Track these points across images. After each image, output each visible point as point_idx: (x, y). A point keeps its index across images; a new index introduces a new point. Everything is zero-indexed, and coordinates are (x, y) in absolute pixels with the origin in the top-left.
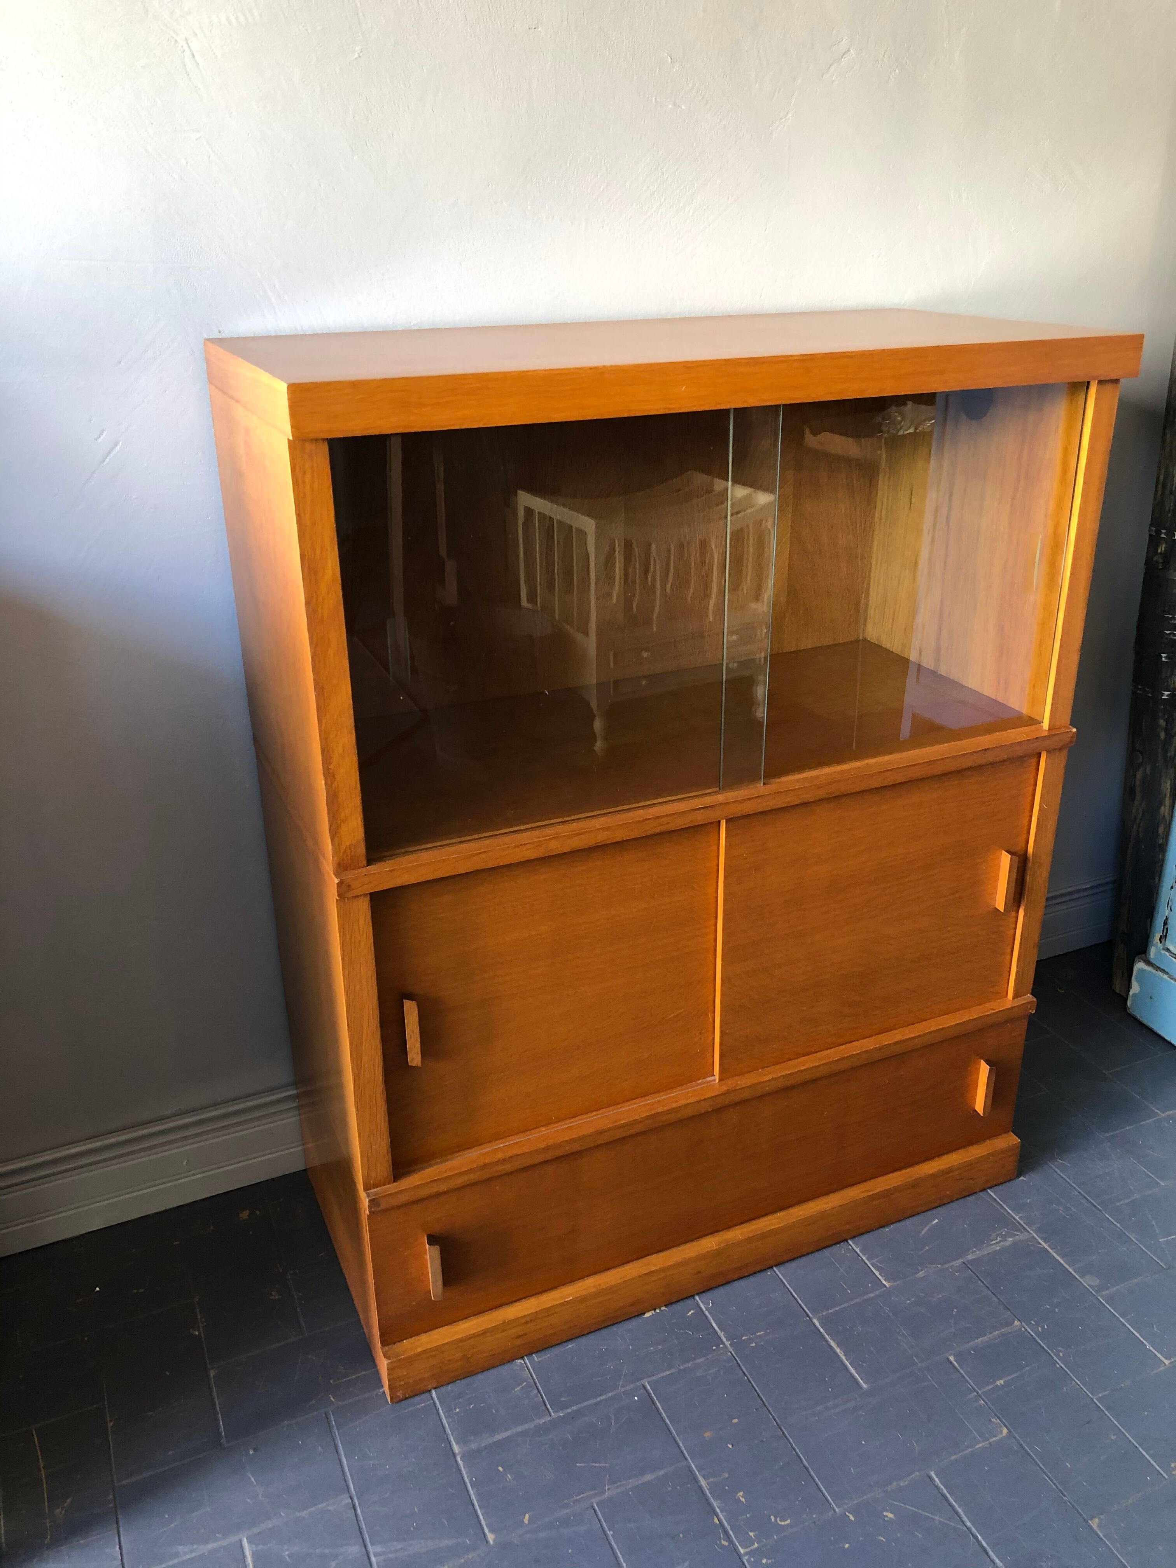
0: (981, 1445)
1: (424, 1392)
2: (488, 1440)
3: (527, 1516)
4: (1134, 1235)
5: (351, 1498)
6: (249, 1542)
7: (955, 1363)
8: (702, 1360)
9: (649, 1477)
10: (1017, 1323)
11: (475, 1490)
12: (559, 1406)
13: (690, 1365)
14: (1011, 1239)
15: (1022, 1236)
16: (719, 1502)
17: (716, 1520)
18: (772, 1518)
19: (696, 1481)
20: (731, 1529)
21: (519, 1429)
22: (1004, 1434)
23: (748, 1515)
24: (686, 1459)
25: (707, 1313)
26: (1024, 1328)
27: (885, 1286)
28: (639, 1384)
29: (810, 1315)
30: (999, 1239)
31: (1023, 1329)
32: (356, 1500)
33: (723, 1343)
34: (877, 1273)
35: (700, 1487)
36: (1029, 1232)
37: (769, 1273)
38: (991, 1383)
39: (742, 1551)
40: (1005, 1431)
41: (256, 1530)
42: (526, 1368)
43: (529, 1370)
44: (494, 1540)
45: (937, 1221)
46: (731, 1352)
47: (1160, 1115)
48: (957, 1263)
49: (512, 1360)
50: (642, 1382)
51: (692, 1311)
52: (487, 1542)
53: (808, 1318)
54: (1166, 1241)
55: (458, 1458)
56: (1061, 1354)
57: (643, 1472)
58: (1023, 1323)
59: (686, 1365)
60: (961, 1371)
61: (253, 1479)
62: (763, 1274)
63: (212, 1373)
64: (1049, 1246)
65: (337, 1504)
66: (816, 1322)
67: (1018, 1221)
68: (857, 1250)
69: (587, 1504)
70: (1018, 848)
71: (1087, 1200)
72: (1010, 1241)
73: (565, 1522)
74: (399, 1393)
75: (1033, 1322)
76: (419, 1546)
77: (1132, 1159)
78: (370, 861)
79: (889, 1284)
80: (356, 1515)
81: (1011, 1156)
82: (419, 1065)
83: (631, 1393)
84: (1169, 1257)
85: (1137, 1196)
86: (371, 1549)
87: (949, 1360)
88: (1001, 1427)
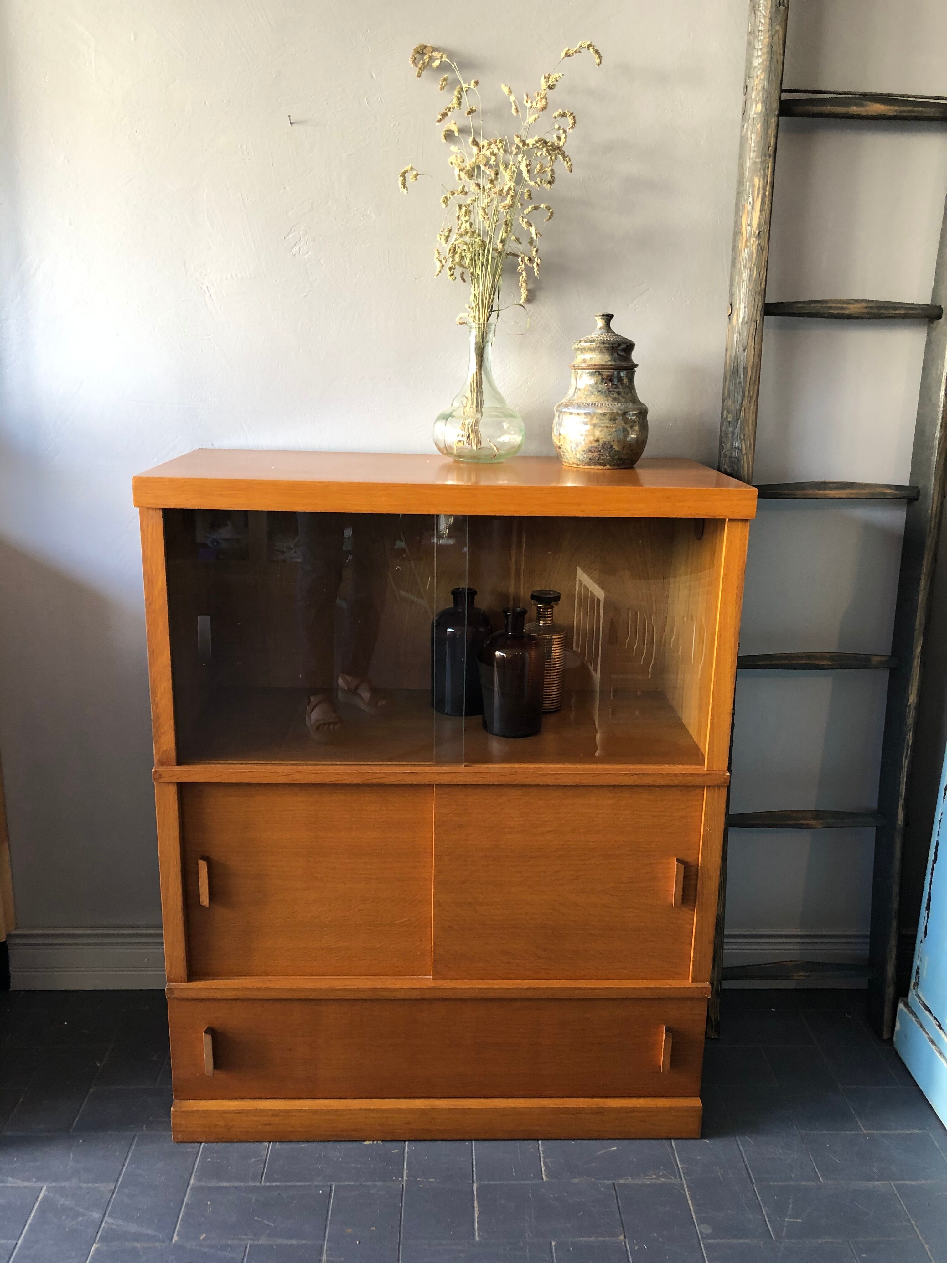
1: (197, 1142)
2: (213, 1183)
3: (204, 1235)
4: (767, 1209)
5: (115, 1187)
6: (46, 1190)
7: (553, 1248)
8: (380, 1183)
9: (294, 1242)
10: (622, 1237)
11: (186, 1209)
12: (270, 1178)
13: (370, 1183)
14: (663, 1180)
15: (674, 1181)
19: (321, 1254)
21: (237, 1184)
24: (324, 1240)
25: (406, 1155)
26: (625, 1243)
27: (542, 1179)
28: (329, 1184)
29: (475, 1181)
30: (654, 1176)
31: (623, 1243)
32: (117, 1189)
33: (402, 1178)
34: (543, 1169)
35: (320, 1260)
36: (682, 1179)
37: (467, 1143)
41: (54, 1184)
42: (267, 1149)
43: (268, 1151)
44: (176, 1242)
45: (615, 1148)
46: (403, 1185)
47: (862, 1131)
48: (609, 1182)
50: (332, 1183)
51: (397, 1151)
52: (171, 1240)
53: (471, 1182)
54: (790, 1222)
55: (189, 1188)
57: (291, 1237)
58: (627, 1240)
59: (367, 1183)
60: (554, 1255)
61: (72, 1156)
62: (462, 1143)
63: (91, 1090)
64: (690, 1194)
65: (106, 1187)
66: (475, 1186)
67: (679, 1169)
68: (541, 1149)
69: (243, 1243)
70: (690, 859)
71: (749, 1173)
72: (662, 1181)
73: (224, 1248)
74: (180, 1136)
75: (635, 1241)
76: (133, 1228)
77: (810, 1155)
78: (179, 763)
79: (547, 1179)
80: (111, 1197)
81: (692, 1116)
82: (208, 906)
83: (320, 1187)
84: (784, 1234)
85: (792, 1183)
86: (106, 1218)
87: (551, 1243)
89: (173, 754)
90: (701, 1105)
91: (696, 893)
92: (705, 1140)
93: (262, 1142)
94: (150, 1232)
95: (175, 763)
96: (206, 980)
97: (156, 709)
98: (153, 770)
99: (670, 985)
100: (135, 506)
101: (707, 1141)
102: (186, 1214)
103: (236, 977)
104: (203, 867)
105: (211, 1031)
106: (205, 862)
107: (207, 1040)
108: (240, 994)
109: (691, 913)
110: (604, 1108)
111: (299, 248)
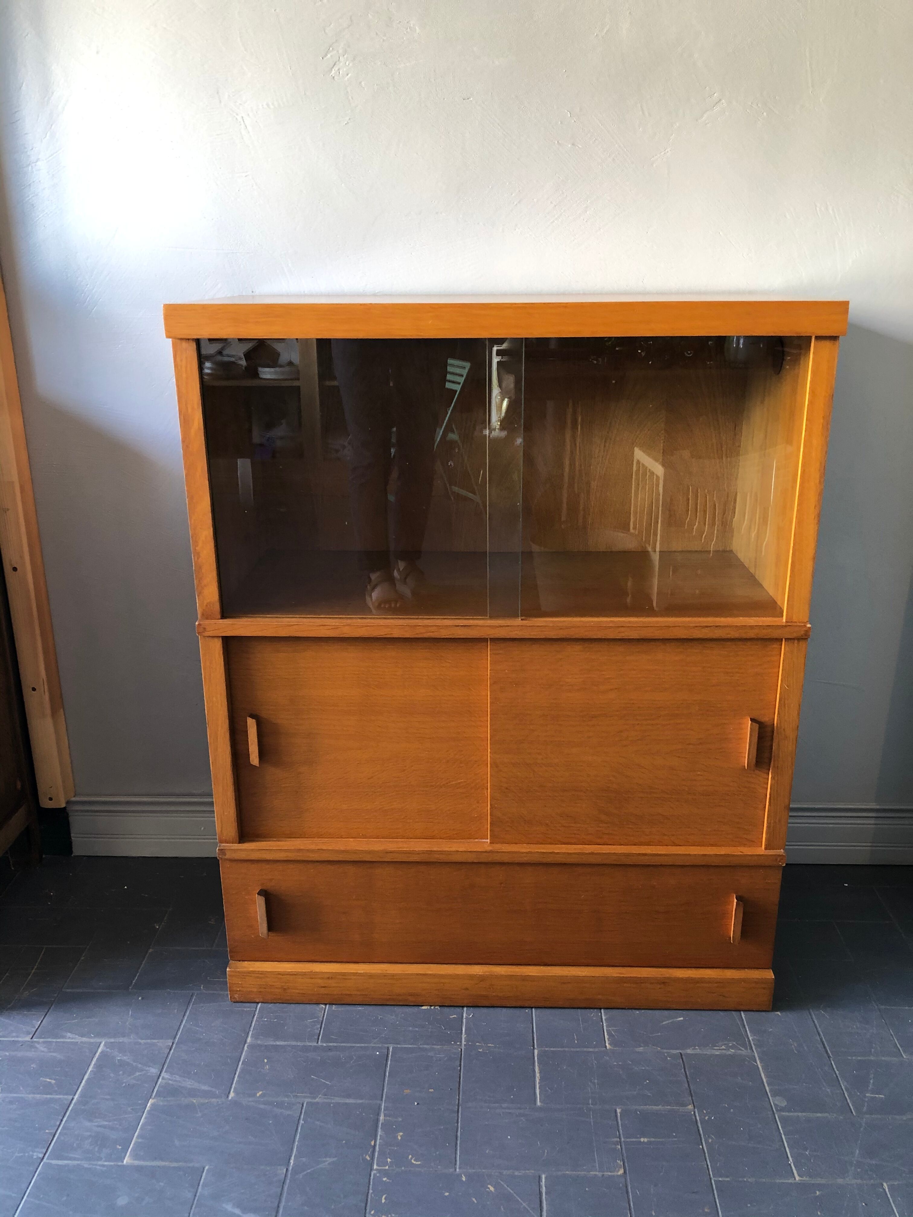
0: (594, 1173)
1: (254, 1002)
2: (270, 1042)
3: (261, 1093)
4: (845, 1083)
5: (173, 1043)
6: (105, 1045)
7: (619, 1114)
8: (439, 1047)
9: (350, 1101)
10: (690, 1107)
11: (243, 1066)
12: (326, 1039)
13: (428, 1047)
15: (744, 1052)
16: (384, 1133)
17: (373, 1142)
18: (410, 1156)
19: (378, 1114)
20: (379, 1152)
21: (294, 1043)
22: (619, 1173)
23: (396, 1148)
24: (382, 1100)
25: (464, 1021)
26: (694, 1112)
27: (606, 1047)
28: (387, 1046)
29: (536, 1047)
30: (723, 1047)
31: (693, 1113)
32: (174, 1045)
33: (461, 1042)
34: (607, 1037)
35: (378, 1120)
36: (753, 1051)
37: (527, 1011)
38: (637, 1138)
39: (375, 1167)
40: (621, 1172)
41: (112, 1040)
42: (323, 1011)
43: (324, 1012)
44: (232, 1098)
45: (682, 1019)
46: (461, 1049)
48: (676, 1052)
49: (318, 1004)
50: (389, 1045)
51: (455, 1016)
52: (228, 1097)
53: (532, 1048)
54: (871, 1097)
55: (246, 1046)
56: (710, 1141)
57: (348, 1096)
58: (696, 1110)
59: (425, 1046)
60: (620, 1122)
61: (130, 1013)
62: (523, 1010)
63: (151, 951)
64: (762, 1066)
65: (163, 1043)
66: (536, 1052)
67: (749, 1041)
68: (604, 1018)
69: (301, 1100)
70: (765, 719)
71: (825, 1047)
72: (732, 1052)
73: (280, 1105)
74: (236, 996)
75: (705, 1111)
76: (189, 1084)
77: (891, 1031)
78: (223, 617)
79: (610, 1047)
80: (169, 1053)
81: (764, 988)
82: (258, 766)
83: (378, 1049)
84: (865, 1109)
85: (872, 1058)
86: (163, 1074)
87: (616, 1111)
88: (621, 1168)
89: (217, 607)
90: (774, 977)
91: (771, 754)
92: (777, 1013)
93: (319, 1004)
94: (205, 1088)
95: (219, 617)
96: (257, 841)
97: (198, 559)
98: (197, 623)
99: (741, 852)
100: (168, 337)
101: (779, 1013)
102: (242, 1070)
103: (288, 839)
104: (251, 724)
105: (264, 893)
106: (254, 720)
107: (260, 902)
108: (292, 856)
109: (765, 776)
110: (669, 978)
111: (339, 69)
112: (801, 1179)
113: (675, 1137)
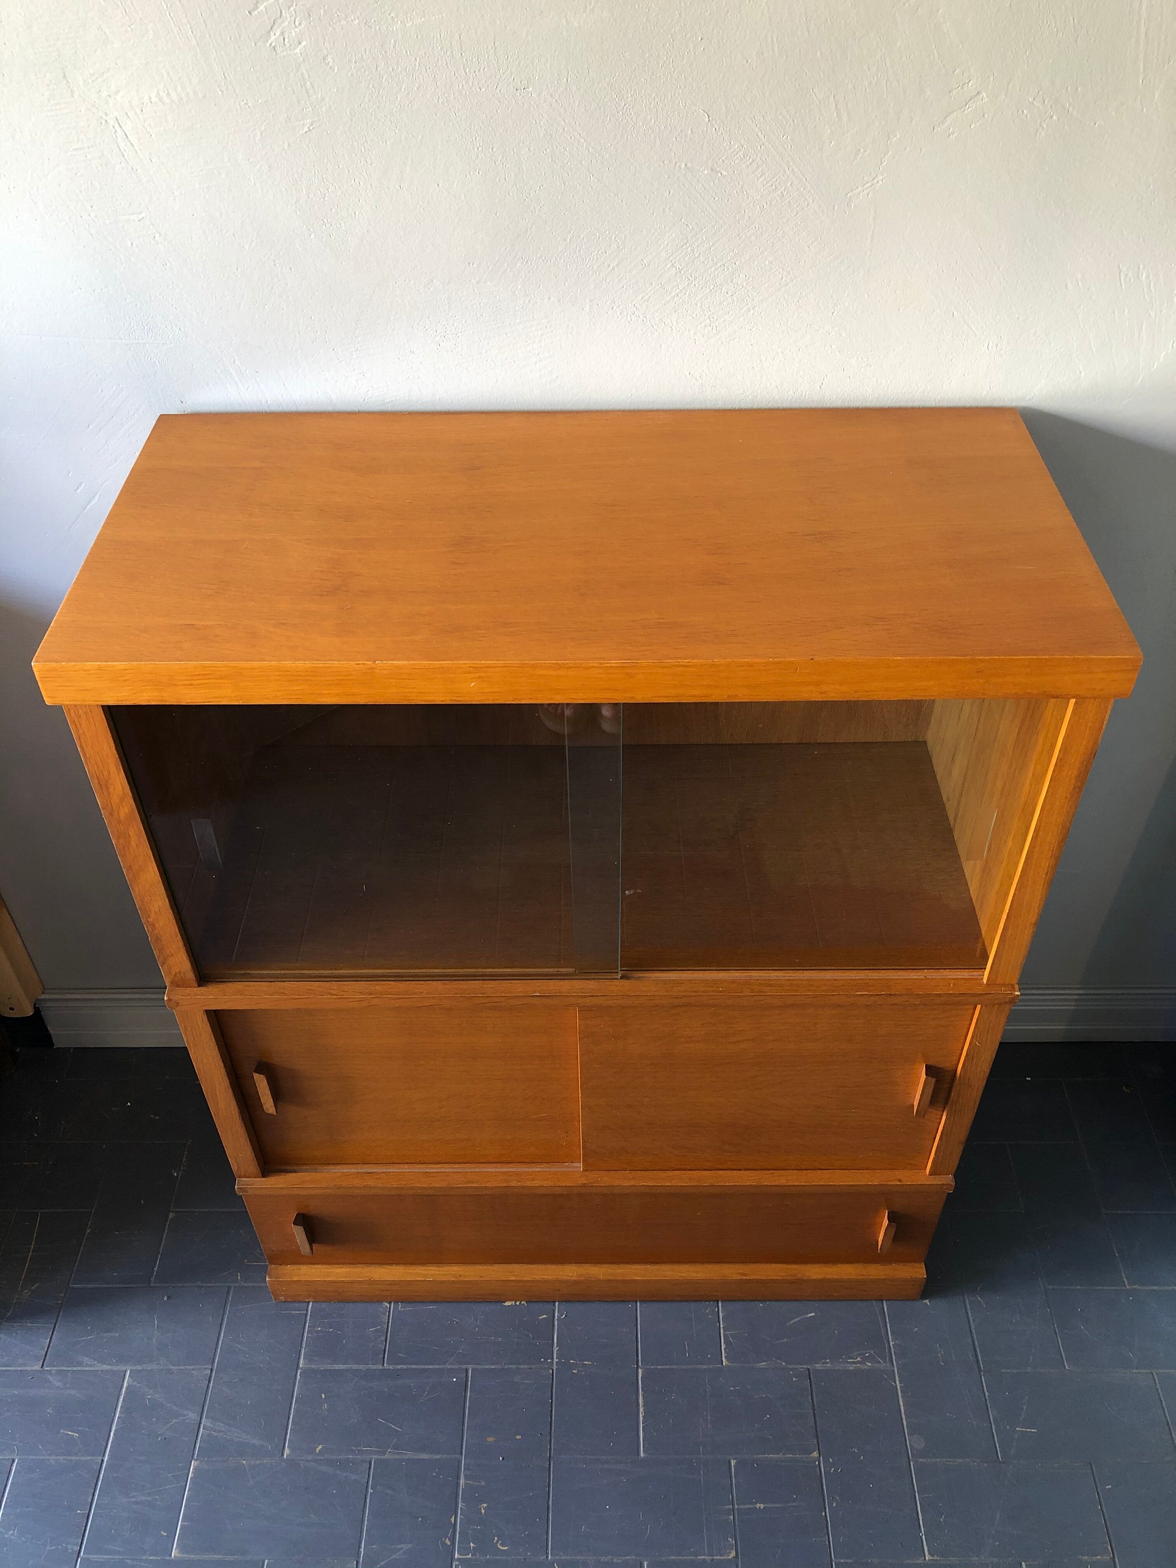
0: (703, 1557)
1: (304, 1301)
2: (327, 1365)
3: (320, 1447)
4: (994, 1411)
5: (212, 1371)
6: (130, 1376)
7: (733, 1469)
8: (526, 1367)
9: (425, 1456)
10: (815, 1454)
11: (297, 1406)
12: (394, 1359)
13: (514, 1367)
14: (870, 1364)
15: (882, 1365)
16: (464, 1504)
17: (453, 1520)
18: (496, 1538)
19: (458, 1478)
20: (460, 1532)
21: (355, 1367)
22: (730, 1557)
23: (479, 1527)
24: (461, 1454)
25: (556, 1323)
26: (819, 1462)
27: (722, 1362)
28: (464, 1367)
29: (640, 1364)
30: (858, 1359)
31: (817, 1463)
32: (213, 1374)
33: (552, 1359)
34: (723, 1347)
35: (458, 1484)
36: (893, 1364)
37: (630, 1306)
38: (751, 1503)
39: (456, 1556)
40: (733, 1554)
41: (139, 1367)
42: (388, 1313)
43: (389, 1315)
44: (287, 1456)
45: (813, 1314)
46: (553, 1370)
47: (1125, 1286)
48: (803, 1367)
49: (381, 1301)
50: (469, 1366)
51: (545, 1316)
52: (283, 1455)
53: (636, 1366)
54: (1022, 1432)
55: (299, 1372)
56: (834, 1503)
57: (422, 1449)
58: (821, 1457)
59: (510, 1366)
60: (733, 1479)
61: (156, 1323)
62: (625, 1304)
63: (171, 1215)
64: (901, 1388)
65: (200, 1372)
66: (640, 1371)
67: (890, 1348)
68: (721, 1315)
69: (367, 1458)
70: (945, 1064)
71: (976, 1356)
72: (868, 1366)
73: (344, 1466)
75: (831, 1460)
76: (235, 1435)
77: (1055, 1325)
78: (200, 984)
79: (727, 1363)
80: (208, 1387)
81: (913, 1285)
82: (275, 1113)
83: (453, 1373)
84: (1013, 1451)
85: (1029, 1370)
86: (204, 1419)
87: (730, 1462)
88: (732, 1549)
89: (190, 975)
90: (925, 1276)
91: (951, 1096)
94: (256, 1442)
95: (195, 984)
96: (286, 1173)
97: (153, 930)
98: (166, 996)
99: (900, 1181)
102: (297, 1412)
103: (324, 1168)
104: (261, 1083)
106: (262, 1076)
107: (297, 1228)
108: (331, 1191)
109: (939, 1114)
112: (931, 1558)
113: (794, 1501)
